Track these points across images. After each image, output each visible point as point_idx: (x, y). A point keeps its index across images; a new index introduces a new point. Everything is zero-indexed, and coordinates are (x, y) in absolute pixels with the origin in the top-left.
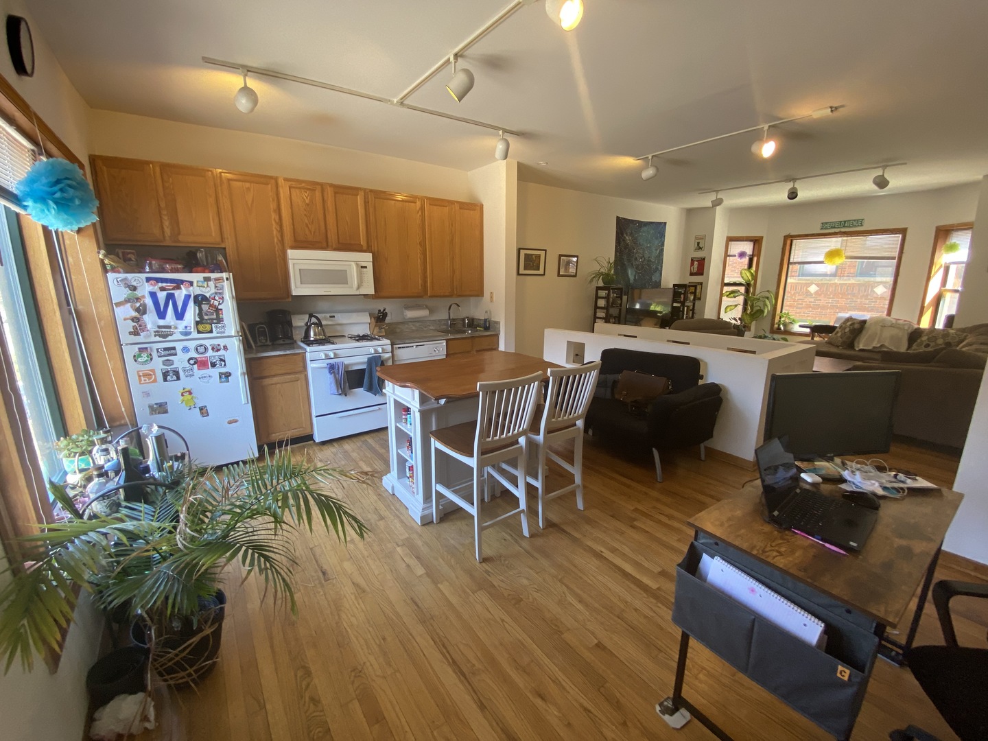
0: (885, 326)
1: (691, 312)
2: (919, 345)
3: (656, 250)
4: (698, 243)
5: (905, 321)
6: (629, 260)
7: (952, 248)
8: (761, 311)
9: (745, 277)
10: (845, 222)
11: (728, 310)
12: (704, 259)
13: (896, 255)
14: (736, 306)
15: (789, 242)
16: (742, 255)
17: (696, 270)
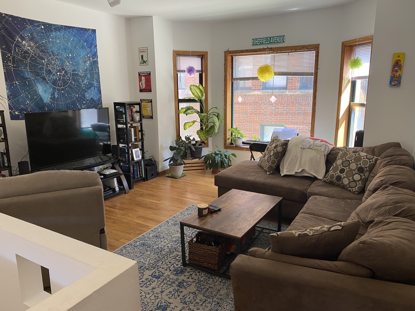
0: (304, 149)
1: (140, 133)
2: (335, 170)
3: (85, 62)
4: (142, 56)
5: (322, 141)
7: (356, 63)
8: (213, 127)
9: (195, 93)
10: (270, 38)
11: (187, 127)
12: (150, 74)
13: (313, 71)
14: (194, 122)
15: (229, 58)
16: (191, 70)
17: (144, 86)
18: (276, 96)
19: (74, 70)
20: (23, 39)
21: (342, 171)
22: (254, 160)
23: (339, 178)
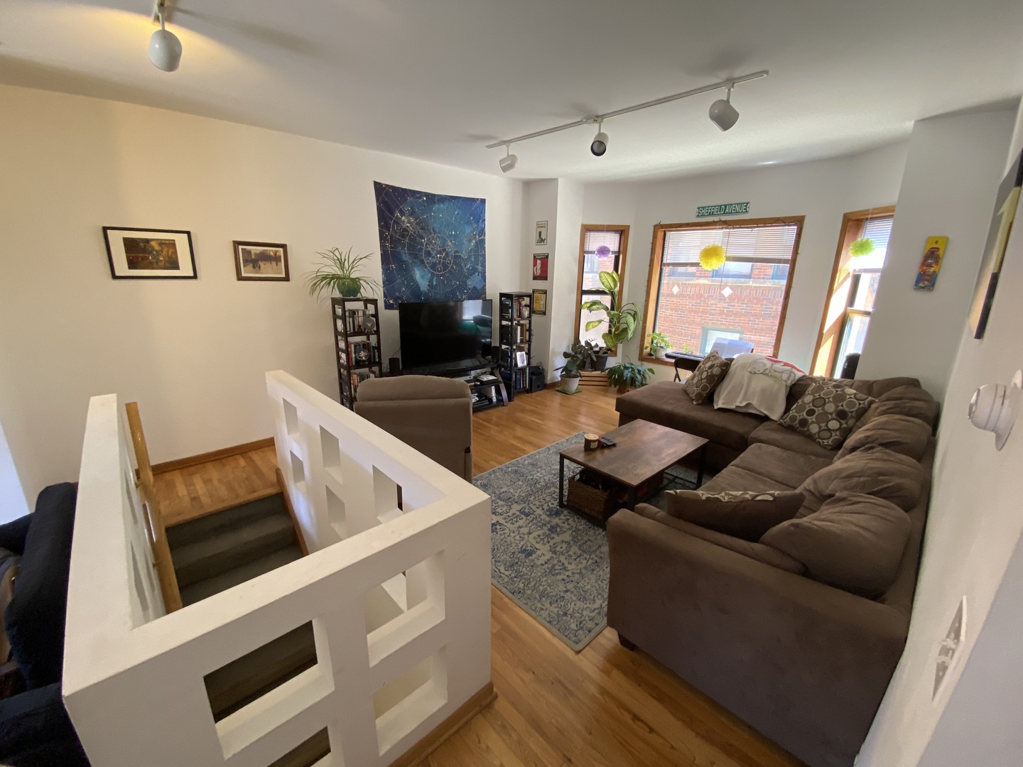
0: (755, 373)
1: (528, 333)
2: (799, 410)
3: (470, 241)
4: (540, 233)
5: (786, 364)
6: (415, 256)
7: (863, 248)
8: (625, 330)
9: (606, 283)
10: (726, 206)
11: (591, 327)
12: (547, 257)
13: (789, 257)
14: (600, 321)
15: (660, 235)
16: (603, 251)
17: (539, 272)
18: (732, 288)
19: (456, 252)
20: (402, 214)
21: (811, 413)
22: (680, 381)
23: (804, 423)
